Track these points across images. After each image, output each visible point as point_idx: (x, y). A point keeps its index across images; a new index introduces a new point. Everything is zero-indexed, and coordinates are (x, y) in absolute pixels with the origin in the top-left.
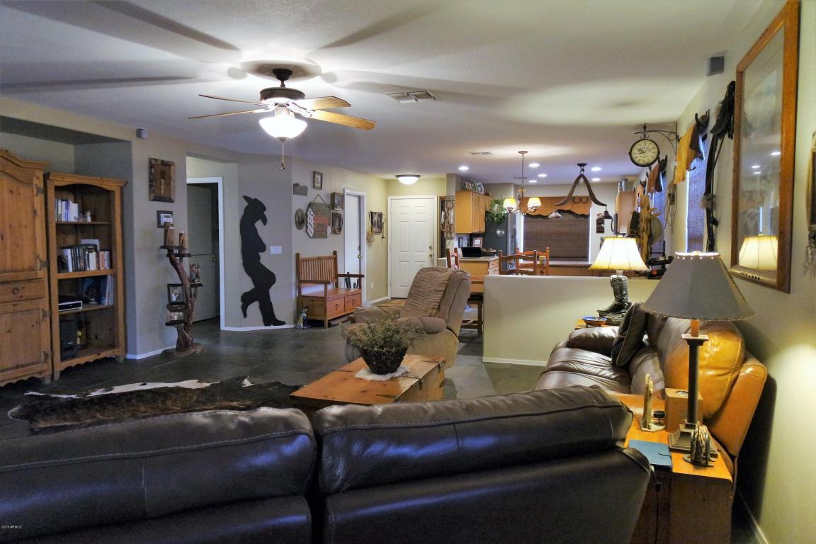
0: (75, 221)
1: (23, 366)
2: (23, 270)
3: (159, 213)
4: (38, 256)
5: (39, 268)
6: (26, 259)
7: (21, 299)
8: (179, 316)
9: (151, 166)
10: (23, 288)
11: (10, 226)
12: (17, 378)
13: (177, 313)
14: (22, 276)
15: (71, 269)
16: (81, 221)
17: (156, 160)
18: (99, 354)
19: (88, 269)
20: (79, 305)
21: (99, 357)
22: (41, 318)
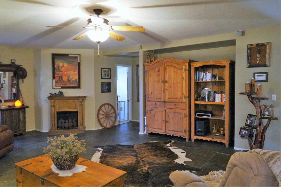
0: (210, 80)
1: (177, 131)
2: (178, 99)
3: (255, 74)
4: (184, 94)
5: (184, 98)
6: (179, 95)
7: (177, 108)
8: (245, 133)
9: (248, 49)
10: (178, 105)
11: (173, 83)
12: (176, 135)
13: (245, 131)
14: (177, 100)
15: (207, 100)
16: (213, 80)
17: (252, 45)
18: (213, 139)
19: (215, 101)
20: (209, 116)
21: (213, 140)
22: (184, 117)
